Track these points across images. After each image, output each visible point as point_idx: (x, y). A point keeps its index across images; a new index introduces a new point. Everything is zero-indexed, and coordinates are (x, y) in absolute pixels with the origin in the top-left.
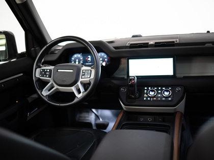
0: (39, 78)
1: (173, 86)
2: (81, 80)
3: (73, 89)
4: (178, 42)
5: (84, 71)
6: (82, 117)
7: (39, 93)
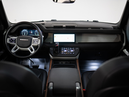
0: (9, 43)
1: (75, 47)
2: (32, 44)
3: (29, 49)
4: (76, 26)
5: (34, 40)
6: (23, 63)
7: (10, 51)
